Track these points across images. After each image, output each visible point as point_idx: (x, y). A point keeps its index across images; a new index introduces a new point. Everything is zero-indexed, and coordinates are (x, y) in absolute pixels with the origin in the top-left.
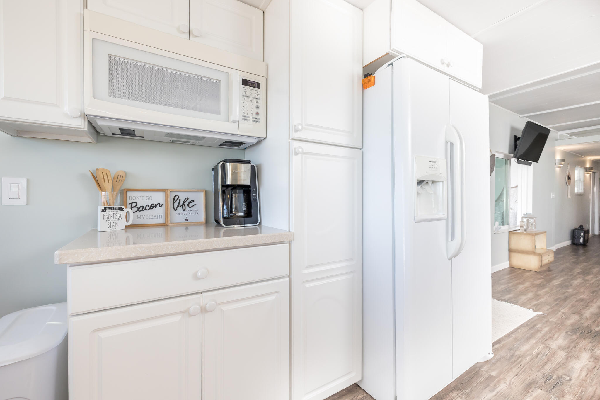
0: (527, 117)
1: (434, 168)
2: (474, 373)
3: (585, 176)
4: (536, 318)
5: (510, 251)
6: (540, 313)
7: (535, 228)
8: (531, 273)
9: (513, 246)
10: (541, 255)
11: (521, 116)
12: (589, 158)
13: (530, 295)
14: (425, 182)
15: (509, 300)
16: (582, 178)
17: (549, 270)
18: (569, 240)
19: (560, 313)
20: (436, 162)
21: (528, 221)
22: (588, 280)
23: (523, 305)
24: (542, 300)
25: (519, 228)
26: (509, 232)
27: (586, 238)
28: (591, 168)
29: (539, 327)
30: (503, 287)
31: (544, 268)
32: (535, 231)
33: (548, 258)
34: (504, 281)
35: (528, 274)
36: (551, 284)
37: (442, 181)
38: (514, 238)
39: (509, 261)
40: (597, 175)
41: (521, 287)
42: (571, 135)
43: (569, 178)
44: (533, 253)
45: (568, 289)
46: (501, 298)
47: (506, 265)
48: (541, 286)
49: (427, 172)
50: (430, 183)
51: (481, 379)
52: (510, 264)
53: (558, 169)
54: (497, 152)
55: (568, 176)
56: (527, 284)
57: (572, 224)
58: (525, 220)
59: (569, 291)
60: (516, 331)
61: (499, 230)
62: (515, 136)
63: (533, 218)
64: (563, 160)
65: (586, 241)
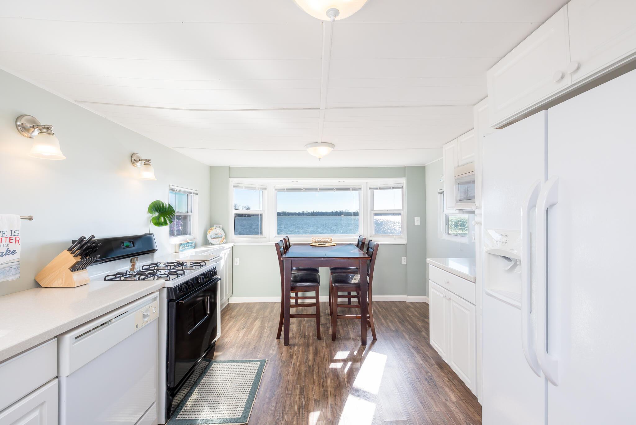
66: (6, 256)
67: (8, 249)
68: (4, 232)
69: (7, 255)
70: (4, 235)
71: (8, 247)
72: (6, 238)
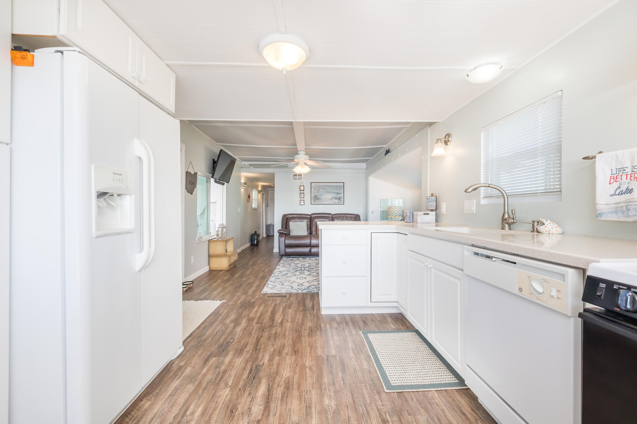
0: (222, 145)
1: (120, 180)
2: (166, 372)
3: (258, 196)
4: (221, 306)
5: (210, 256)
6: (224, 301)
7: (226, 235)
8: (223, 272)
9: (212, 252)
10: (229, 256)
11: (217, 143)
12: (261, 184)
13: (220, 289)
14: (108, 195)
15: (204, 298)
16: (256, 198)
17: (235, 267)
18: (249, 243)
19: (236, 297)
20: (121, 175)
21: (222, 229)
22: (255, 269)
23: (214, 299)
24: (227, 291)
25: (216, 237)
26: (209, 240)
27: (258, 240)
28: (261, 191)
29: (221, 312)
30: (201, 288)
31: (232, 266)
32: (227, 238)
33: (235, 258)
34: (203, 283)
35: (221, 273)
36: (234, 277)
37: (130, 195)
38: (212, 245)
39: (209, 265)
40: (265, 195)
41: (215, 284)
42: (250, 165)
43: (249, 197)
44: (225, 256)
45: (243, 278)
46: (199, 298)
47: (206, 269)
48: (228, 280)
49: (110, 184)
50: (115, 195)
51: (171, 374)
52: (209, 268)
53: (242, 190)
54: (199, 171)
55: (249, 196)
56: (219, 281)
57: (250, 231)
58: (220, 229)
59: (243, 279)
60: (205, 321)
61: (201, 240)
62: (214, 160)
63: (225, 228)
64: (245, 184)
65: (258, 242)
66: (624, 194)
67: (628, 187)
68: (624, 169)
69: (626, 193)
70: (624, 172)
71: (628, 185)
72: (627, 175)
